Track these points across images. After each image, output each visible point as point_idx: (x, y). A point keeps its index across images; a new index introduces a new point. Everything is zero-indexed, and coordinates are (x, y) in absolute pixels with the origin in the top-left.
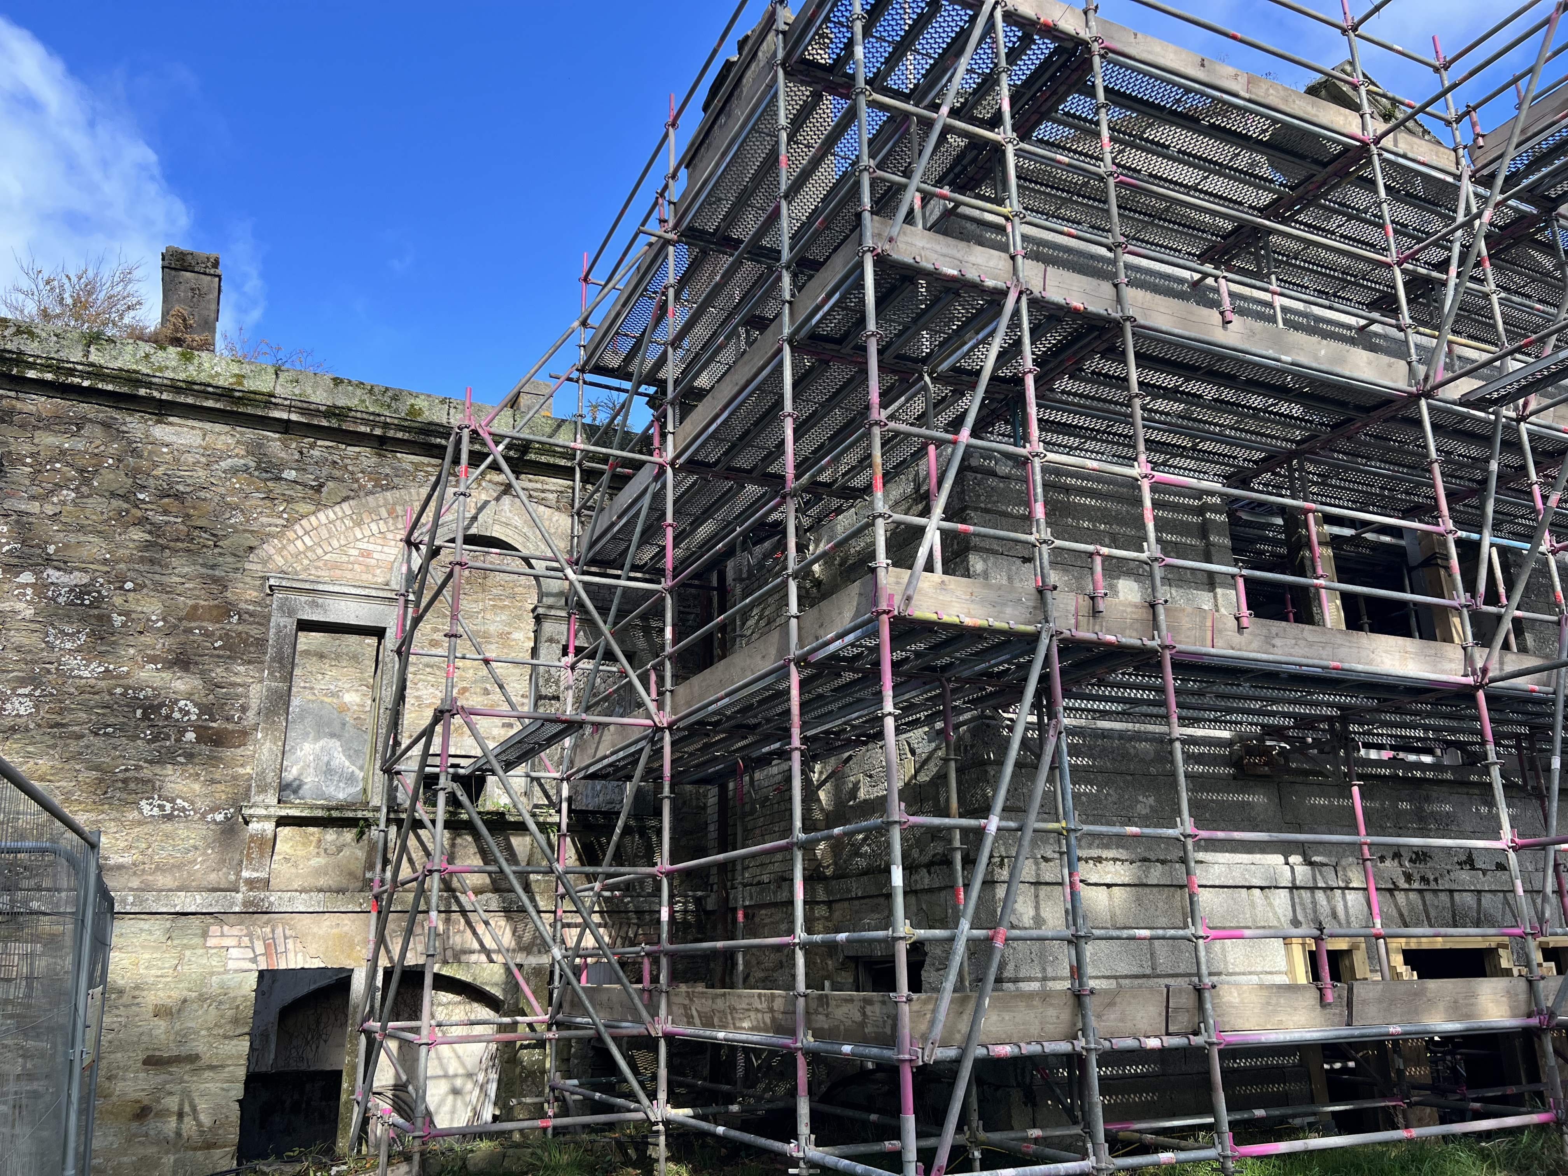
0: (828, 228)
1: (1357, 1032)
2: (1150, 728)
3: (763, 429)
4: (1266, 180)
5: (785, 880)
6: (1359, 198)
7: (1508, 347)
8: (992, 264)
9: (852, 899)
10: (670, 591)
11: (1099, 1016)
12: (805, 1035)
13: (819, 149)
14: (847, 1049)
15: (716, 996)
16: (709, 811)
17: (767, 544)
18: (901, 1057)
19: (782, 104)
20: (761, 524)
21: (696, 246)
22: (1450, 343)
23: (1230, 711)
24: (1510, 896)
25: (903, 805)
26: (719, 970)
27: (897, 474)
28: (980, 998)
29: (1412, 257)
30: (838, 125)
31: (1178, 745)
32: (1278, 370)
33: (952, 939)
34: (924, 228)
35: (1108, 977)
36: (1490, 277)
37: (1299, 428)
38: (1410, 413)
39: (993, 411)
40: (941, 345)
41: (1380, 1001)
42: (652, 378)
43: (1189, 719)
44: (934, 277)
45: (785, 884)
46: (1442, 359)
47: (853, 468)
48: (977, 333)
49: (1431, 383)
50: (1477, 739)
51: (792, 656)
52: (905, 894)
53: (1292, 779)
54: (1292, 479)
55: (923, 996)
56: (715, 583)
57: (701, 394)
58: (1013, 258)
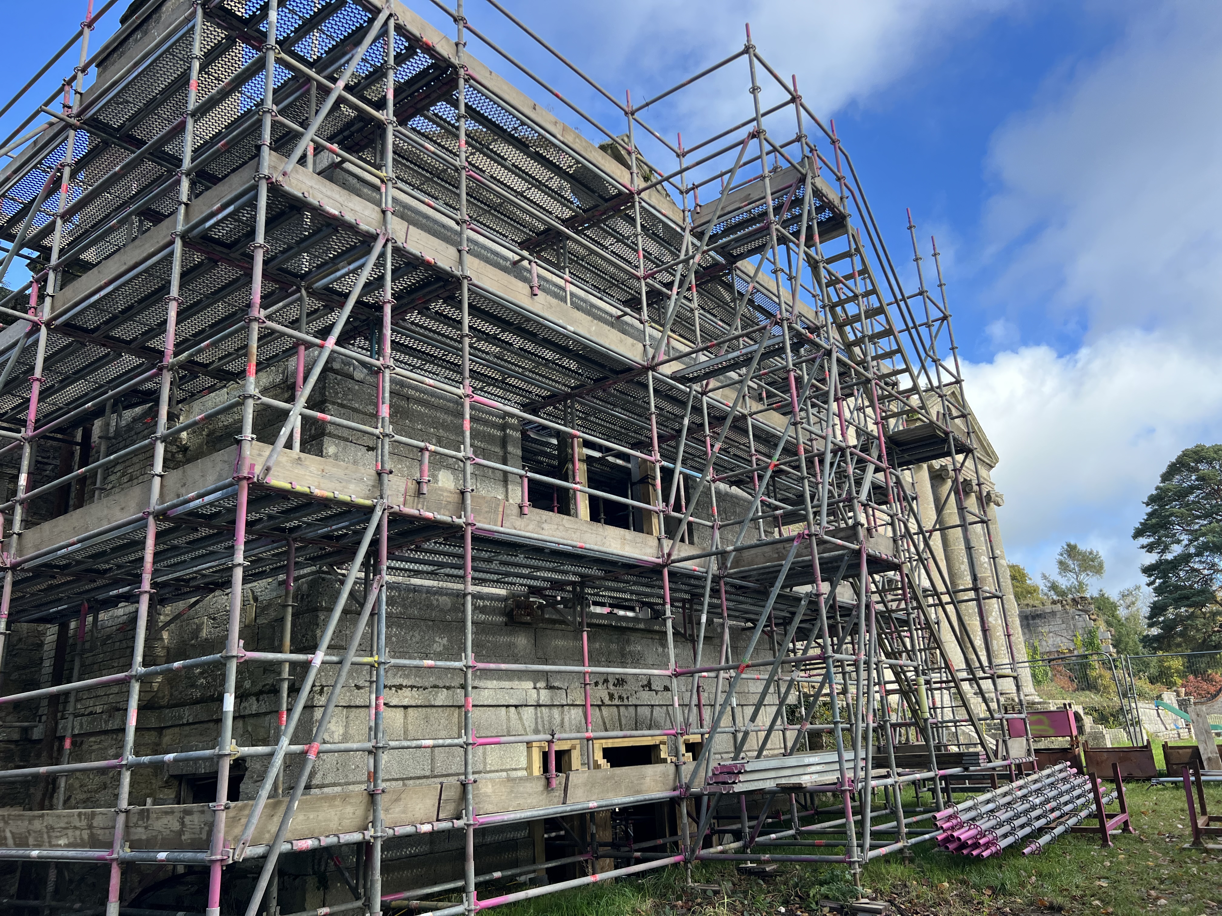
0: (228, 151)
1: (568, 809)
2: (450, 585)
3: (147, 307)
4: (568, 201)
5: (118, 710)
6: (623, 228)
7: (701, 345)
8: (367, 213)
9: (183, 725)
10: (30, 440)
11: (387, 810)
12: (122, 847)
13: (228, 84)
14: (162, 856)
15: (35, 817)
16: (46, 647)
17: (138, 410)
18: (213, 858)
19: (197, 37)
20: (134, 391)
21: (98, 136)
22: (669, 336)
23: (508, 574)
24: (670, 708)
25: (242, 642)
26: (39, 796)
27: (269, 366)
28: (291, 801)
29: (652, 276)
30: (247, 69)
31: (469, 598)
32: (564, 335)
33: (271, 755)
34: (314, 171)
35: (397, 780)
36: (695, 299)
37: (574, 378)
38: (642, 379)
39: (356, 328)
40: (319, 267)
41: (585, 785)
42: (35, 243)
43: (479, 579)
44: (317, 211)
45: (118, 714)
46: (663, 347)
47: (230, 354)
48: (349, 264)
49: (656, 361)
50: (660, 601)
51: (151, 509)
52: (235, 718)
53: (544, 626)
54: (565, 411)
55: (239, 803)
56: (79, 439)
57: (87, 267)
58: (384, 212)
